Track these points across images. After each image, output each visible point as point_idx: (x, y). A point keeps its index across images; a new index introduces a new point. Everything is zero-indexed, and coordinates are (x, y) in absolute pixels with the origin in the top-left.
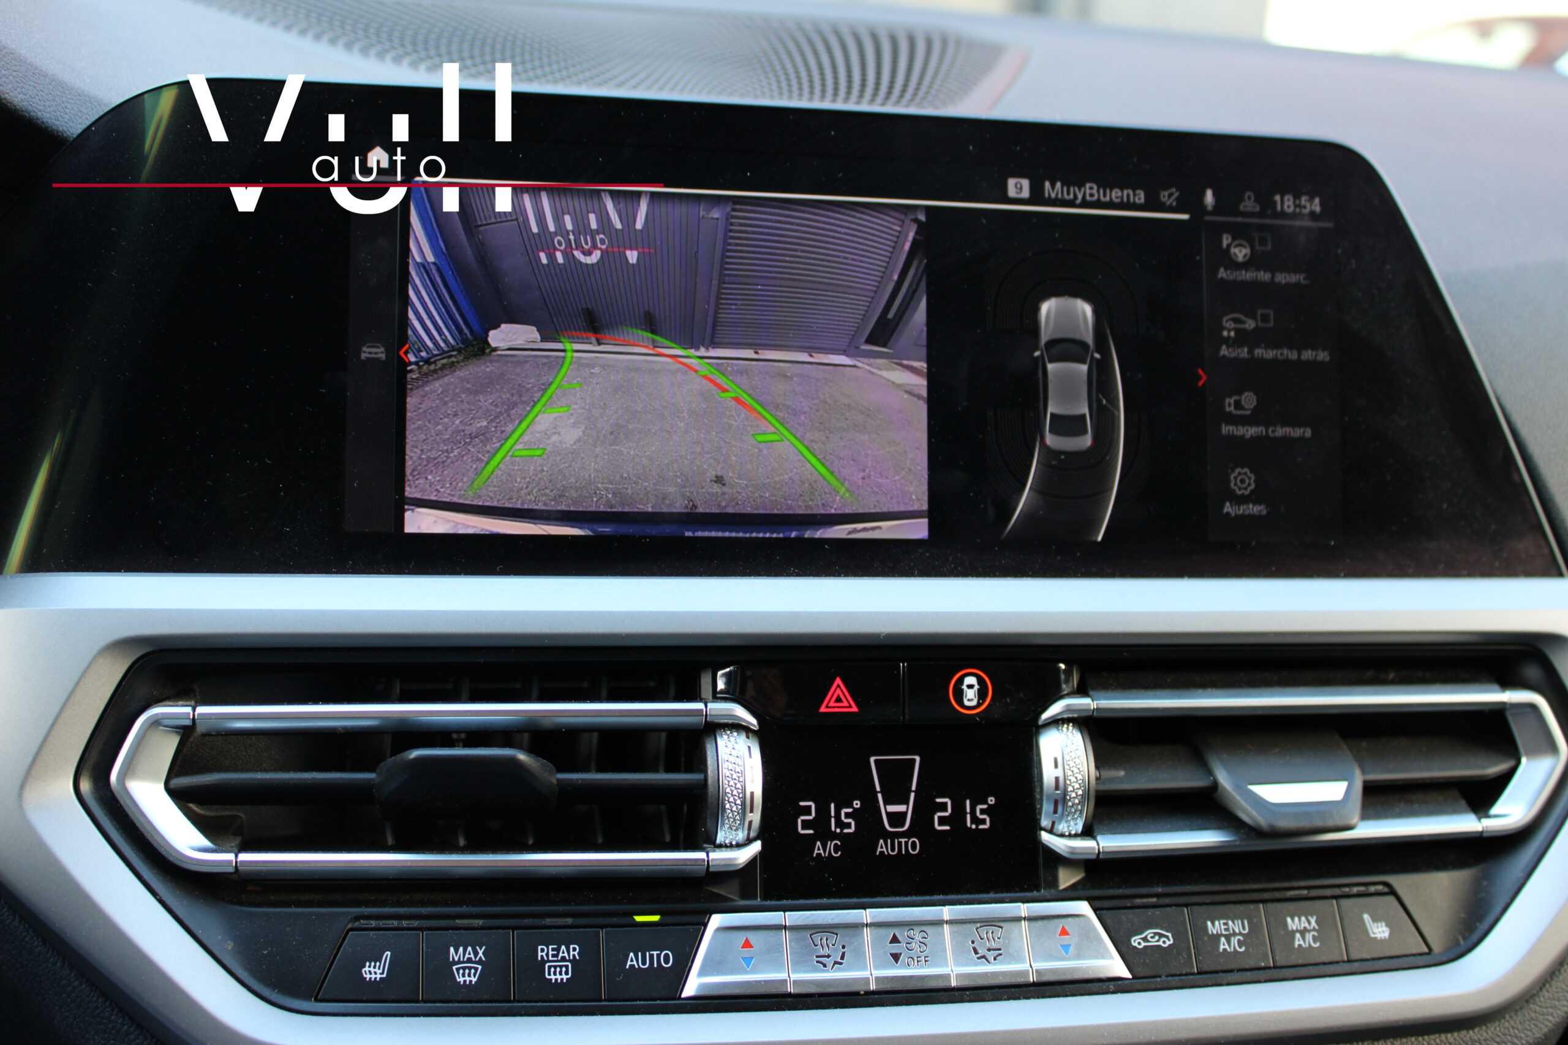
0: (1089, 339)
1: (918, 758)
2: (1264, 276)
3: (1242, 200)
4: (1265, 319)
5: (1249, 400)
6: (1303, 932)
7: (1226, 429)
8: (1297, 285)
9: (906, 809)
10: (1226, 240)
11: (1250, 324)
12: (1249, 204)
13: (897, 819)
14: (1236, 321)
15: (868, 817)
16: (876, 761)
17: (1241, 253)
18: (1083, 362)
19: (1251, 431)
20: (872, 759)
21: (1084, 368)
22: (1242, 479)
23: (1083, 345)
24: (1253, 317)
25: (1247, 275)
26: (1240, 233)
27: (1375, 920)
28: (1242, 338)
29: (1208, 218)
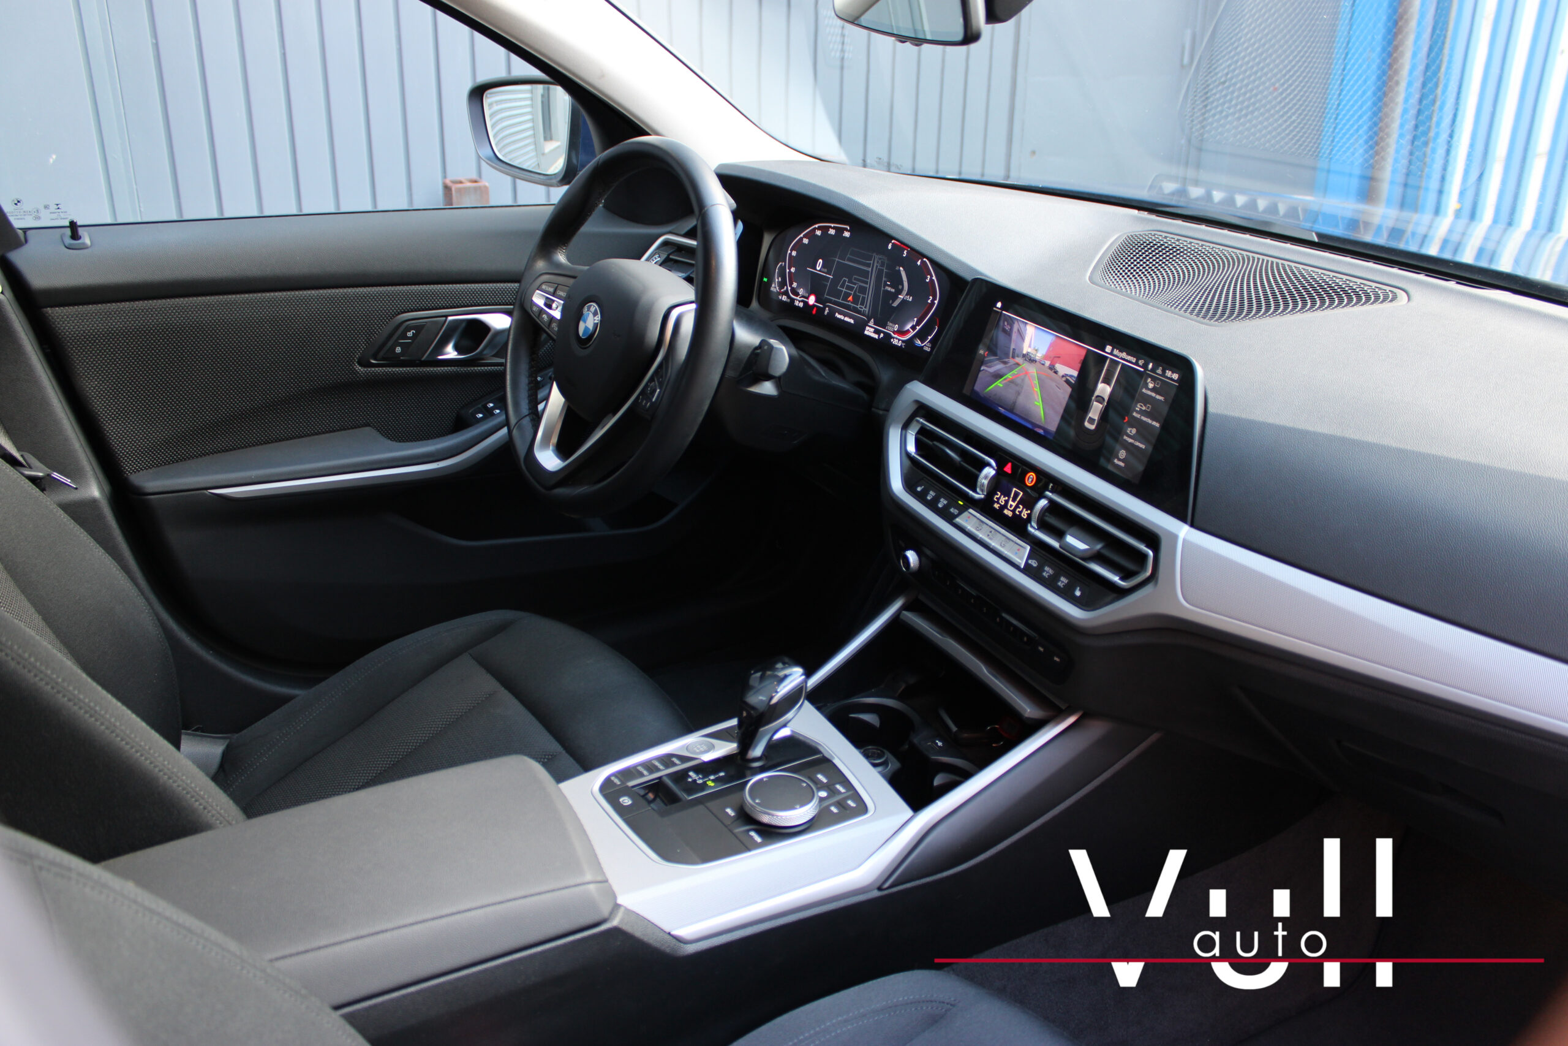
0: (1106, 399)
1: (1022, 493)
2: (1153, 394)
3: (1158, 369)
4: (1148, 408)
5: (1134, 431)
6: (1062, 582)
7: (1125, 437)
8: (1161, 400)
9: (1014, 504)
10: (1149, 380)
11: (1144, 408)
12: (1159, 371)
13: (1011, 506)
14: (1141, 406)
15: (1007, 502)
16: (1015, 491)
17: (1151, 386)
18: (1101, 404)
19: (1130, 440)
20: (1014, 489)
21: (1101, 406)
22: (1122, 454)
23: (1103, 399)
24: (1145, 406)
25: (1149, 393)
26: (1154, 379)
27: (1080, 590)
28: (1141, 412)
29: (1148, 372)
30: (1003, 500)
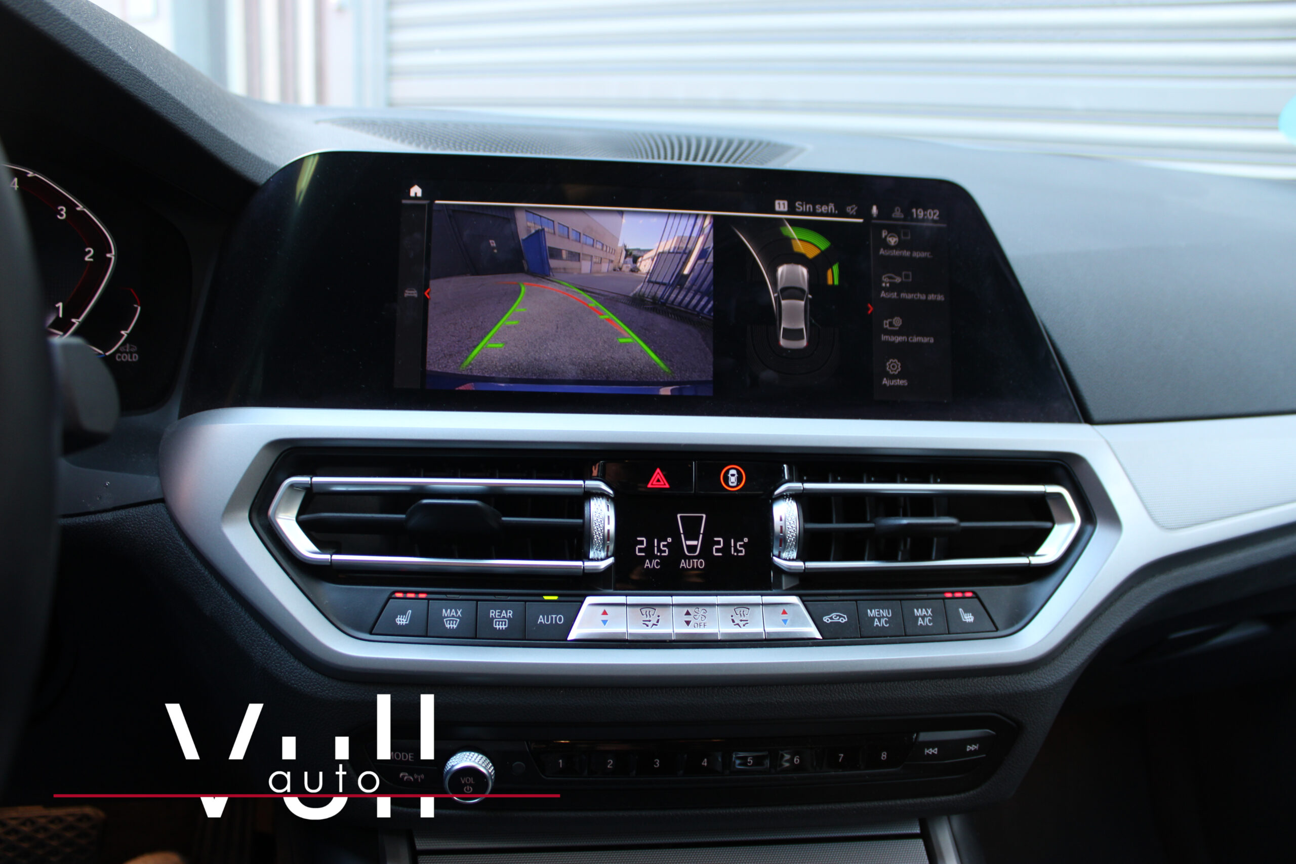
30: (663, 547)
